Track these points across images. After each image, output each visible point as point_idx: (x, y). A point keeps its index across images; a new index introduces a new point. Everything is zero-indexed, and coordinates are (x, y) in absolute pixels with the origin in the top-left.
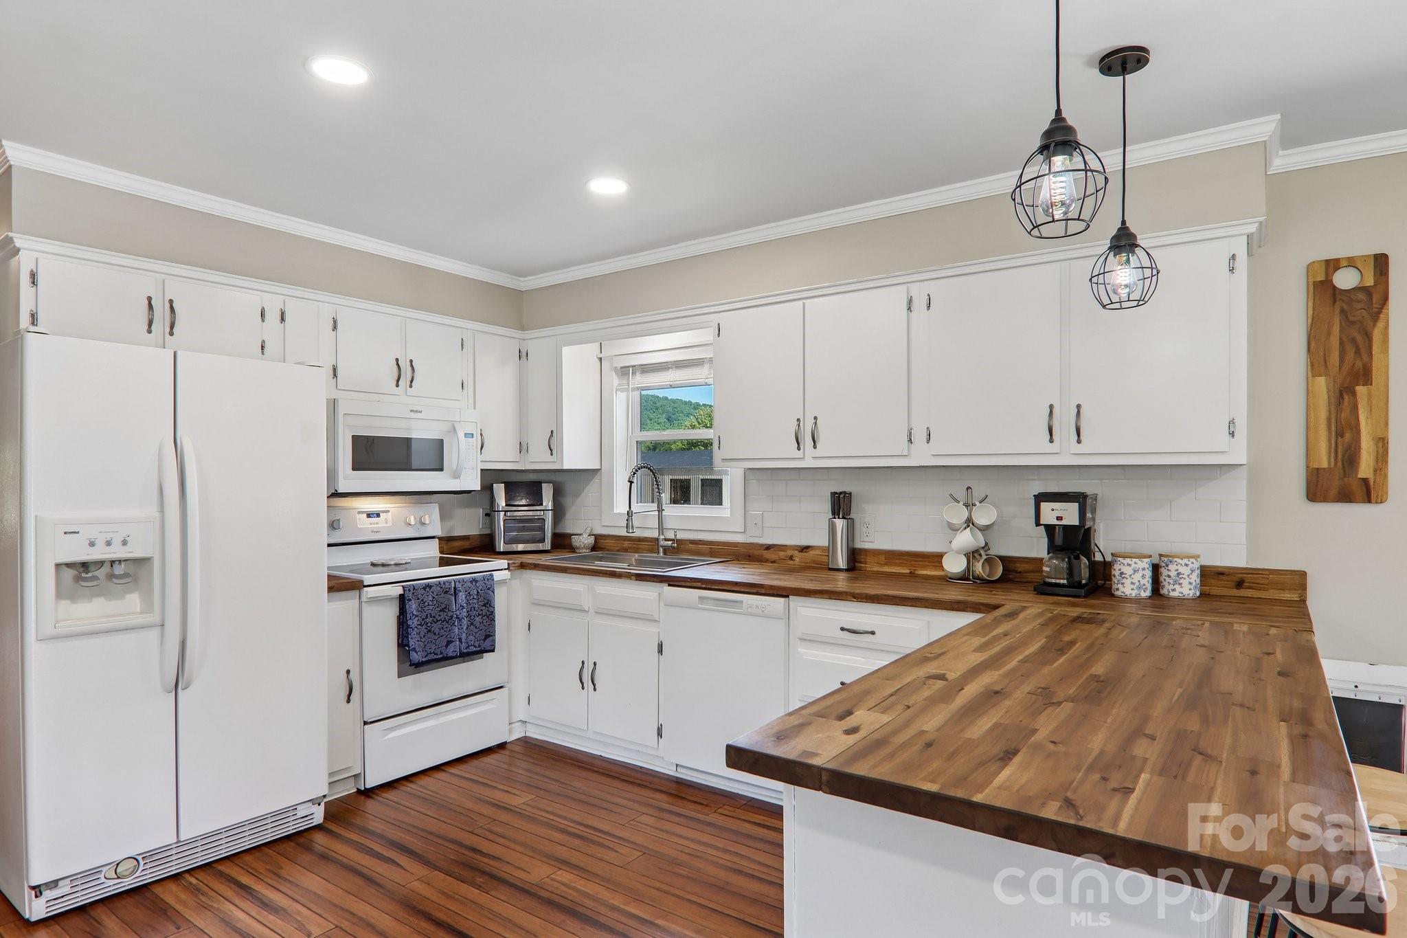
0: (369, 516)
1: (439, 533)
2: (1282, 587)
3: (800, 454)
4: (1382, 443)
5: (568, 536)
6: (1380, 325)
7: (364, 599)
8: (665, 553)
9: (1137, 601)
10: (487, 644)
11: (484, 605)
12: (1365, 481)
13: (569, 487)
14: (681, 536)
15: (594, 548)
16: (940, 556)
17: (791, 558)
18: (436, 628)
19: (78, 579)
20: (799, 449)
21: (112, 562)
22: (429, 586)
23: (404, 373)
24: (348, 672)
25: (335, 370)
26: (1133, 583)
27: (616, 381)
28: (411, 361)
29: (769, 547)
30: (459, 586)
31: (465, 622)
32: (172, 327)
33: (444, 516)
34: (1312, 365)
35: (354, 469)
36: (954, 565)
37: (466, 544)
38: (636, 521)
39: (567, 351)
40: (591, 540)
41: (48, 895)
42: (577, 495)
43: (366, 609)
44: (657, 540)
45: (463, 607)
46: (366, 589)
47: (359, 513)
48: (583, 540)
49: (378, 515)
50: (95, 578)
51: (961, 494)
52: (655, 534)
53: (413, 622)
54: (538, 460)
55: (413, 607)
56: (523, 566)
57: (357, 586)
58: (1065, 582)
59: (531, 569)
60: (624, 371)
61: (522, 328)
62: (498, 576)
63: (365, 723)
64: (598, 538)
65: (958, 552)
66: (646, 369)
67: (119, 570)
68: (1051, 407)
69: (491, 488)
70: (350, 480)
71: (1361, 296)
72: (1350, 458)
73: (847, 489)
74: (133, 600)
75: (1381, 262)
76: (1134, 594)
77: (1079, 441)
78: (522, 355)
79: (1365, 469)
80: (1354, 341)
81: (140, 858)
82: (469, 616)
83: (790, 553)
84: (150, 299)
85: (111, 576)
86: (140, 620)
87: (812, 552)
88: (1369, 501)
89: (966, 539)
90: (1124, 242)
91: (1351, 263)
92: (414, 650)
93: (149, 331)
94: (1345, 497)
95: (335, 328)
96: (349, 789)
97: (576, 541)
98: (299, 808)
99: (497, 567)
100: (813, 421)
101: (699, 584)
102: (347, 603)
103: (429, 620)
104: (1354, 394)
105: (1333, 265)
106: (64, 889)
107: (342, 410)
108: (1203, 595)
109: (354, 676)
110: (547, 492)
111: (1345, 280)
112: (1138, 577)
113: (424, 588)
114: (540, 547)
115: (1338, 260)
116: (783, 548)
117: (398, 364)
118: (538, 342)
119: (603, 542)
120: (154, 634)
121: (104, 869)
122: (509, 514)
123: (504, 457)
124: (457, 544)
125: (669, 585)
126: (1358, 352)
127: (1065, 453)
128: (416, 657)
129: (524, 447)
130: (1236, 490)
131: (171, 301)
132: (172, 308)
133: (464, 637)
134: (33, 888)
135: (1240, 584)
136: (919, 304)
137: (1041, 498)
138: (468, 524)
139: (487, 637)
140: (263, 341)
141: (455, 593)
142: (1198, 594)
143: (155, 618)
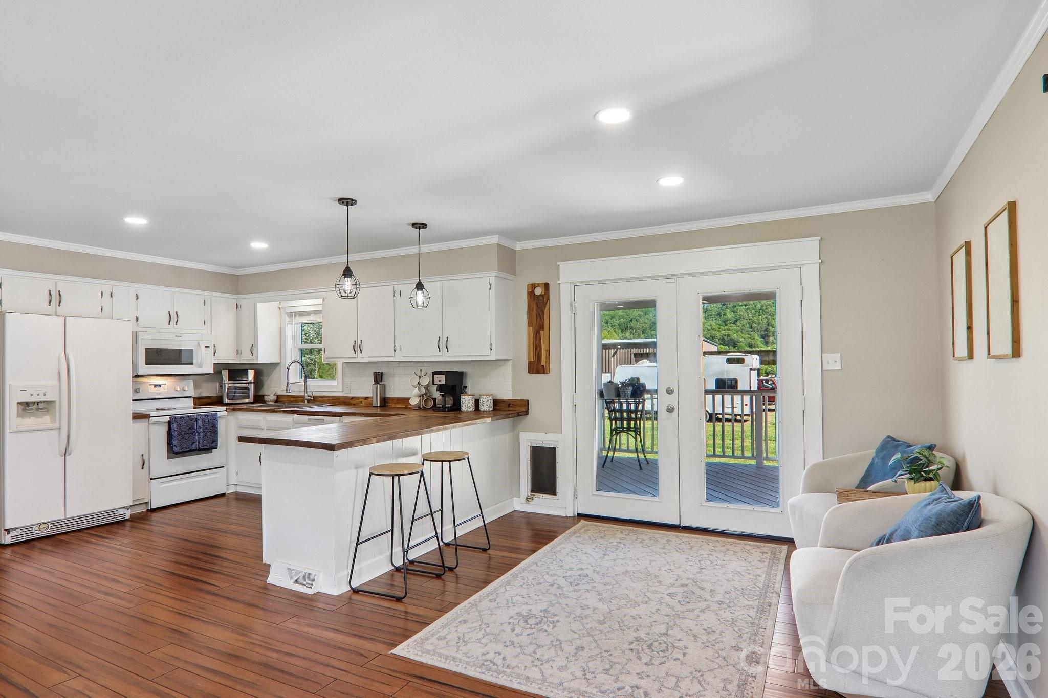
0: (155, 386)
1: (193, 395)
2: (520, 406)
3: (356, 356)
4: (548, 352)
5: (263, 396)
6: (547, 308)
7: (150, 422)
8: (308, 402)
9: (468, 412)
10: (214, 444)
11: (212, 427)
12: (543, 365)
13: (265, 372)
14: (315, 394)
15: (277, 401)
16: (408, 399)
17: (361, 403)
18: (186, 436)
19: (24, 410)
20: (355, 354)
21: (38, 403)
22: (183, 417)
23: (172, 318)
24: (142, 455)
25: (137, 318)
26: (465, 406)
27: (287, 319)
28: (177, 312)
29: (352, 398)
30: (199, 418)
31: (202, 434)
32: (60, 303)
33: (196, 386)
34: (528, 322)
35: (147, 363)
36: (414, 402)
37: (209, 401)
38: (290, 387)
39: (259, 305)
40: (275, 398)
41: (12, 534)
42: (269, 375)
43: (152, 427)
44: (304, 397)
45: (201, 428)
46: (151, 418)
47: (150, 385)
48: (270, 398)
49: (160, 386)
50: (32, 409)
51: (419, 373)
52: (302, 394)
53: (175, 434)
54: (246, 358)
55: (175, 426)
56: (234, 410)
57: (146, 416)
58: (441, 406)
59: (238, 411)
60: (291, 315)
61: (238, 293)
62: (219, 414)
63: (151, 479)
64: (278, 397)
65: (415, 396)
66: (302, 314)
67: (41, 406)
68: (439, 337)
69: (221, 373)
70: (144, 369)
71: (541, 298)
72: (538, 356)
73: (381, 371)
74: (47, 418)
75: (547, 286)
76: (466, 409)
77: (448, 351)
78: (238, 306)
79: (543, 363)
80: (539, 314)
81: (49, 524)
82: (204, 432)
83: (360, 400)
84: (50, 291)
85: (38, 409)
86: (50, 426)
87: (369, 400)
88: (544, 373)
89: (416, 391)
90: (420, 286)
91: (539, 285)
92: (175, 446)
93: (50, 305)
94: (538, 372)
95: (137, 298)
96: (143, 509)
97: (266, 398)
98: (119, 510)
99: (220, 410)
100: (360, 341)
101: (308, 413)
102: (142, 425)
103: (183, 433)
104: (540, 333)
105: (533, 286)
106: (18, 532)
107: (140, 336)
108: (494, 409)
109: (146, 457)
110: (251, 374)
111: (538, 291)
112: (467, 403)
113: (180, 418)
114: (246, 401)
115: (535, 284)
116: (358, 398)
117: (169, 314)
118: (246, 300)
119: (281, 399)
120: (56, 432)
121: (34, 526)
122: (230, 385)
123: (227, 356)
124: (204, 401)
125: (297, 415)
126: (541, 318)
127: (444, 356)
128: (176, 449)
129: (239, 352)
130: (507, 370)
131: (59, 291)
132: (60, 294)
133: (201, 441)
134: (6, 530)
135: (509, 406)
136: (397, 294)
137: (434, 373)
138: (210, 390)
139: (213, 442)
140: (102, 306)
141: (196, 420)
142: (492, 409)
143: (57, 426)
